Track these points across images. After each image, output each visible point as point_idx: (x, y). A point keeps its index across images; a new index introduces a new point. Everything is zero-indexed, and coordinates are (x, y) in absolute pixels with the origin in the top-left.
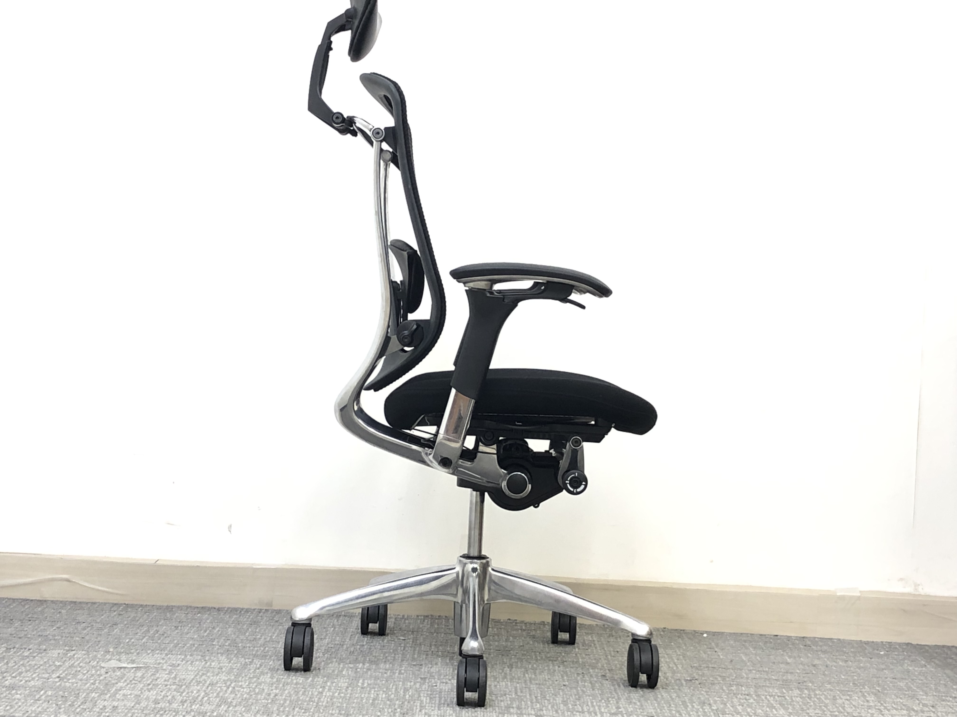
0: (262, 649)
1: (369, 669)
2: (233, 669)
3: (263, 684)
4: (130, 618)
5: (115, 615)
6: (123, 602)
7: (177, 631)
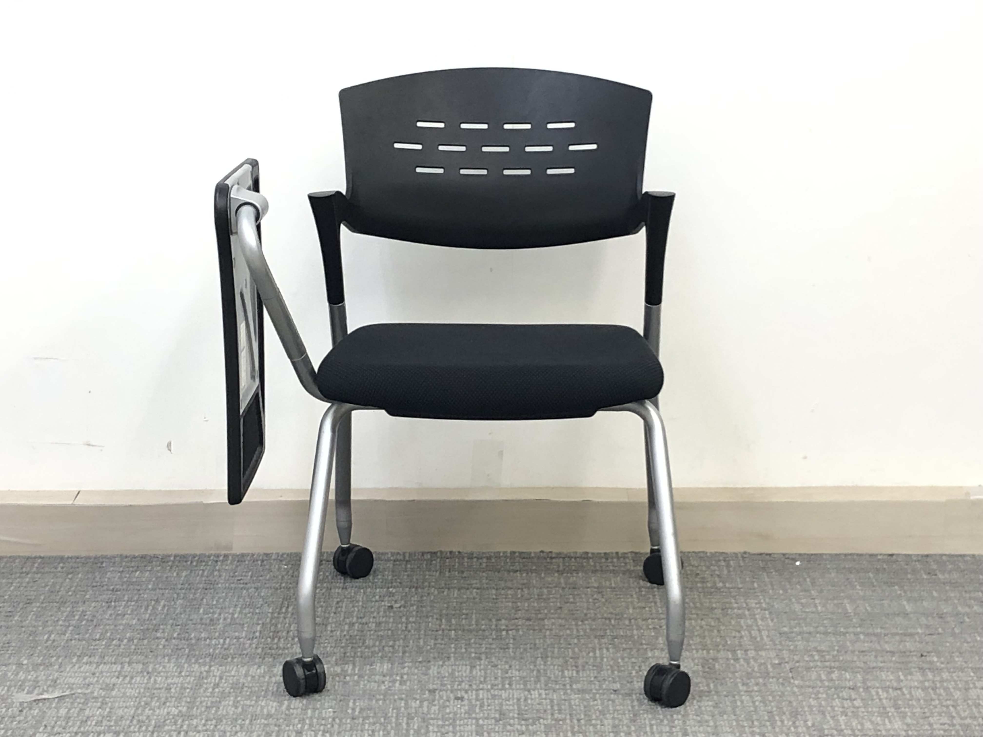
0: (221, 641)
1: (360, 676)
2: (185, 689)
3: (224, 721)
4: (47, 588)
5: (28, 583)
6: (38, 555)
7: (109, 612)
